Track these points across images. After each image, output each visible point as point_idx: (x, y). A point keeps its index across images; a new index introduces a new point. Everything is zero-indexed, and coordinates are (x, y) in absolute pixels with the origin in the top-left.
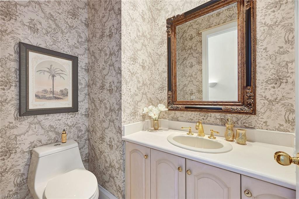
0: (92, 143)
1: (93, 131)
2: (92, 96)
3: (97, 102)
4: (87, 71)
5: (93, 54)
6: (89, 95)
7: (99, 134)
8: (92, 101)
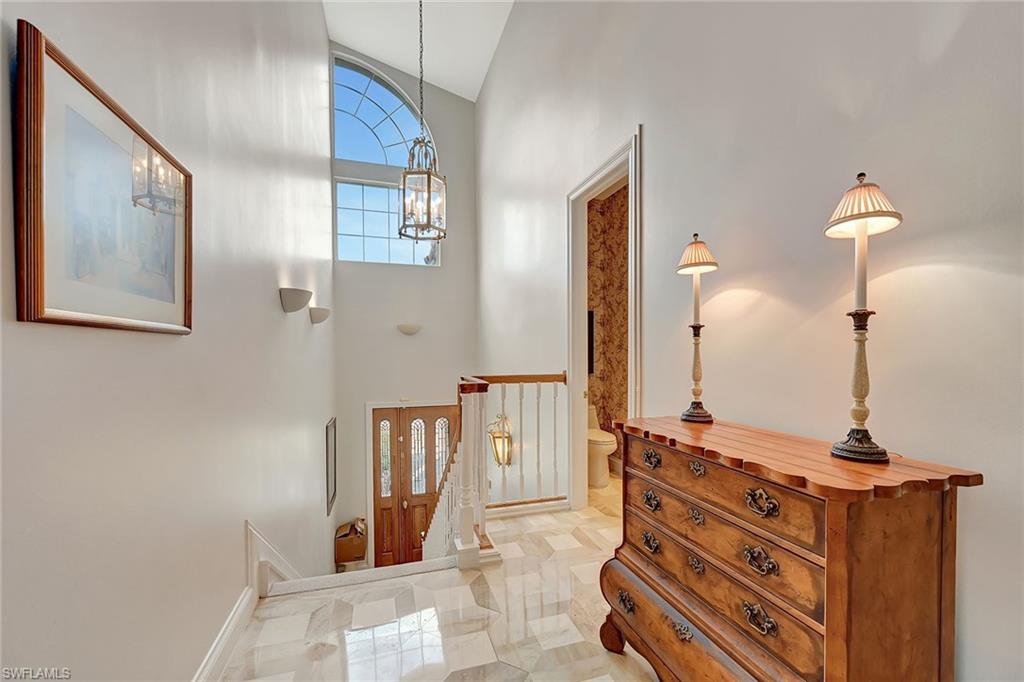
0: (608, 411)
1: (609, 397)
2: (608, 355)
3: (615, 363)
4: (603, 324)
5: (609, 305)
6: (604, 353)
7: (616, 400)
8: (609, 362)
